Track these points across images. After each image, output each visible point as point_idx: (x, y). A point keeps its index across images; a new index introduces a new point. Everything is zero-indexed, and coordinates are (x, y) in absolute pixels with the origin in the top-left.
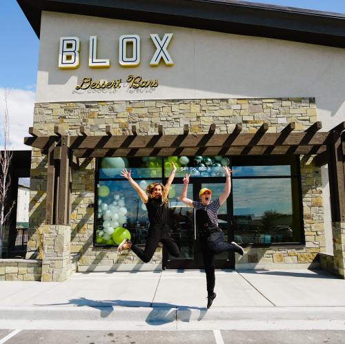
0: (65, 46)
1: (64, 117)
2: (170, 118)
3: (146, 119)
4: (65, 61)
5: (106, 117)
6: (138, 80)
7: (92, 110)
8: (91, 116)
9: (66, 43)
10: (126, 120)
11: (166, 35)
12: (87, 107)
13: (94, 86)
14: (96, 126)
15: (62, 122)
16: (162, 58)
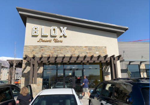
0: (34, 29)
1: (34, 50)
2: (66, 51)
3: (59, 52)
4: (34, 33)
5: (47, 50)
6: (56, 40)
7: (42, 48)
8: (42, 50)
9: (35, 28)
10: (53, 51)
11: (65, 28)
12: (41, 47)
13: (43, 41)
14: (44, 53)
15: (33, 52)
16: (64, 34)
